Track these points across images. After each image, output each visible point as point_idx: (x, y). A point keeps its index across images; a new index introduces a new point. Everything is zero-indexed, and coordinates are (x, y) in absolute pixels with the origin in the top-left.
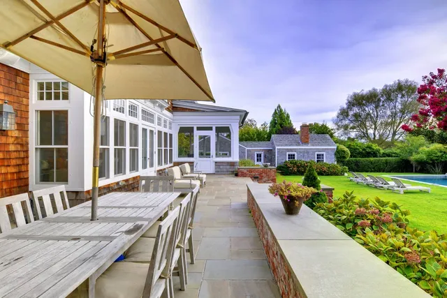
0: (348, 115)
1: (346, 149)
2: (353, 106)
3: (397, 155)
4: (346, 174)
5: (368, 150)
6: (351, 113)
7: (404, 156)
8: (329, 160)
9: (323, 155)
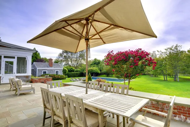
0: (62, 56)
1: (66, 69)
2: (64, 53)
3: (79, 71)
4: (67, 79)
5: (71, 69)
6: (63, 55)
7: (81, 71)
8: (61, 73)
9: (58, 72)
